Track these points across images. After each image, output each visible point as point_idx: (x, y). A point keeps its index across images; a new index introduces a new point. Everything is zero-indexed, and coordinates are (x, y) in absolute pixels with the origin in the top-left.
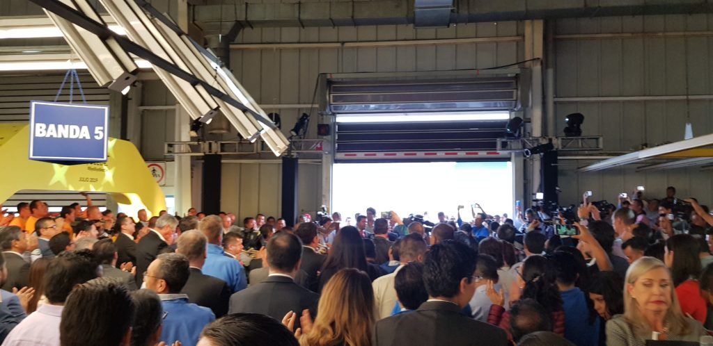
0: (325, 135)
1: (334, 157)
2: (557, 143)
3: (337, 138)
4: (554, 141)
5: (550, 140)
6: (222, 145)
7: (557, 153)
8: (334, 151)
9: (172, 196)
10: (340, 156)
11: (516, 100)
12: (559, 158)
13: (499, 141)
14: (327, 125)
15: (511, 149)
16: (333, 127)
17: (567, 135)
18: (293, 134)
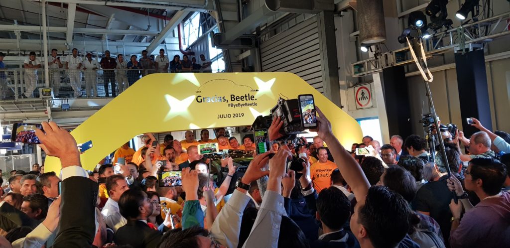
9: (376, 118)
18: (460, 17)
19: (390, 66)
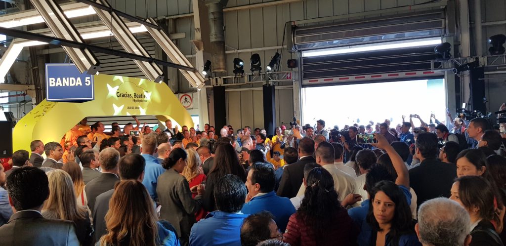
0: (294, 67)
1: (302, 83)
2: (483, 61)
3: (303, 69)
4: (481, 60)
5: (477, 59)
6: (224, 79)
7: (483, 69)
8: (302, 79)
9: (197, 116)
10: (306, 82)
11: (445, 28)
12: (485, 73)
13: (432, 63)
14: (295, 60)
15: (444, 68)
16: (299, 61)
17: (492, 54)
18: (269, 68)
19: (219, 85)
